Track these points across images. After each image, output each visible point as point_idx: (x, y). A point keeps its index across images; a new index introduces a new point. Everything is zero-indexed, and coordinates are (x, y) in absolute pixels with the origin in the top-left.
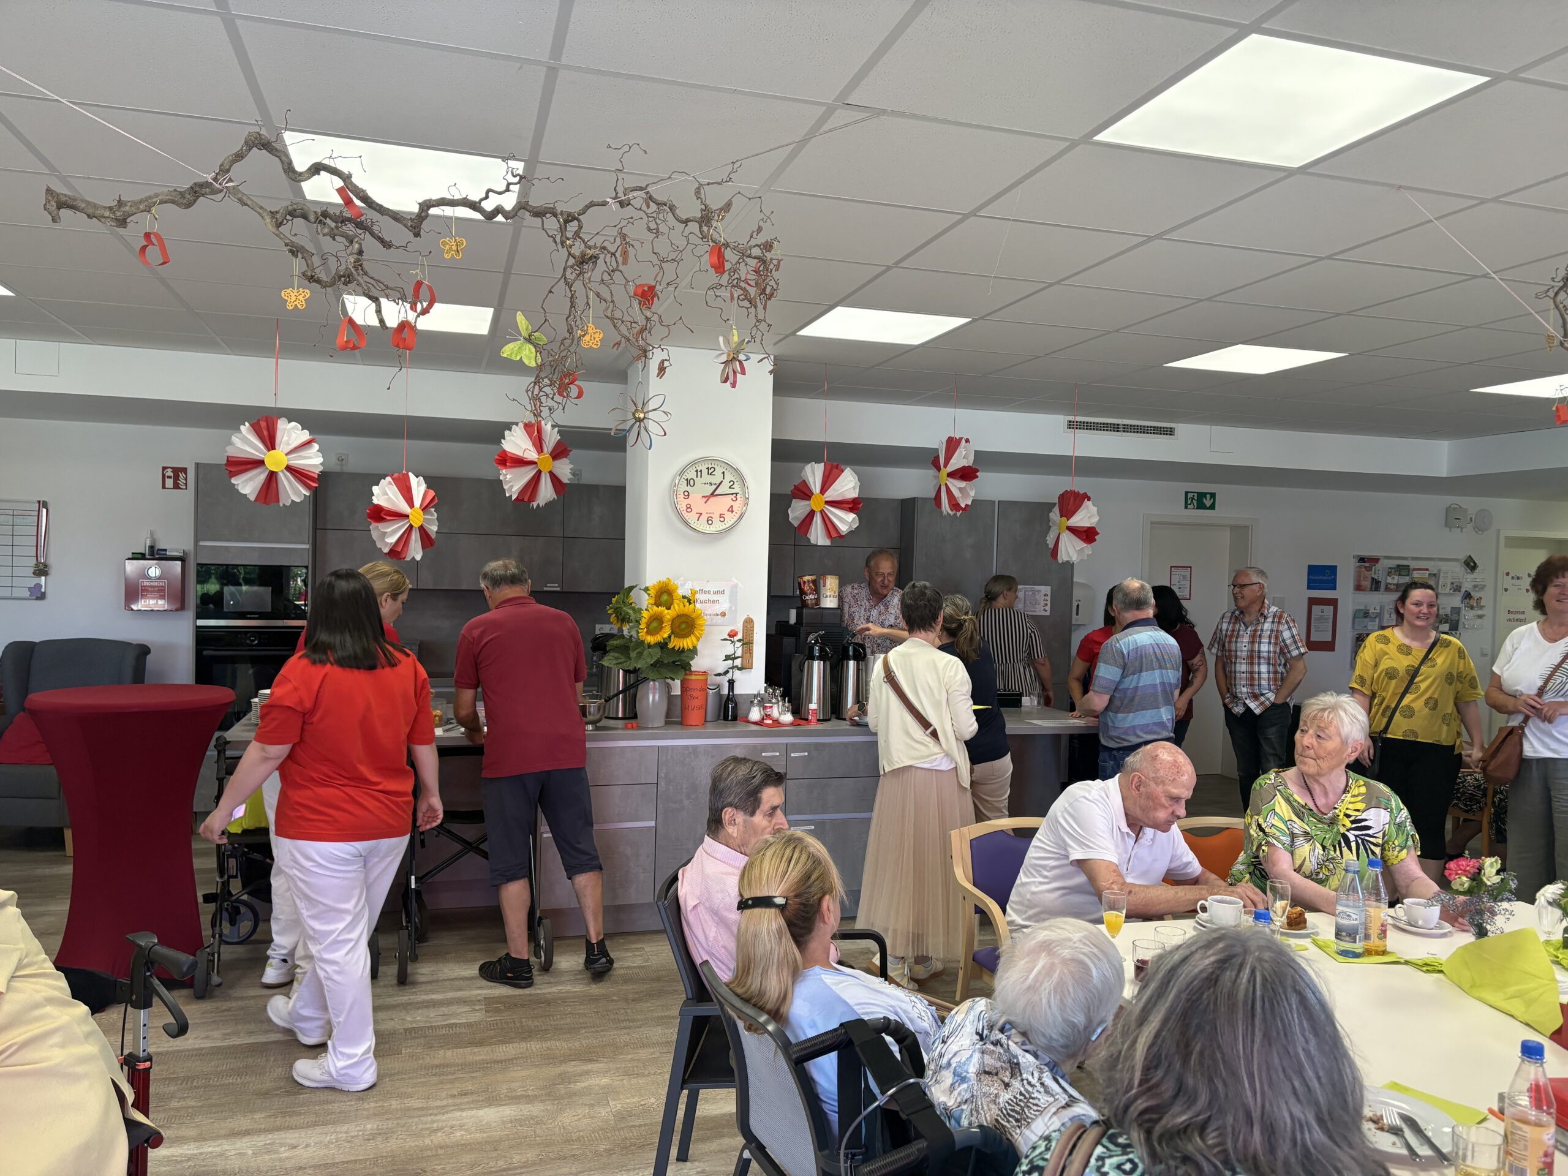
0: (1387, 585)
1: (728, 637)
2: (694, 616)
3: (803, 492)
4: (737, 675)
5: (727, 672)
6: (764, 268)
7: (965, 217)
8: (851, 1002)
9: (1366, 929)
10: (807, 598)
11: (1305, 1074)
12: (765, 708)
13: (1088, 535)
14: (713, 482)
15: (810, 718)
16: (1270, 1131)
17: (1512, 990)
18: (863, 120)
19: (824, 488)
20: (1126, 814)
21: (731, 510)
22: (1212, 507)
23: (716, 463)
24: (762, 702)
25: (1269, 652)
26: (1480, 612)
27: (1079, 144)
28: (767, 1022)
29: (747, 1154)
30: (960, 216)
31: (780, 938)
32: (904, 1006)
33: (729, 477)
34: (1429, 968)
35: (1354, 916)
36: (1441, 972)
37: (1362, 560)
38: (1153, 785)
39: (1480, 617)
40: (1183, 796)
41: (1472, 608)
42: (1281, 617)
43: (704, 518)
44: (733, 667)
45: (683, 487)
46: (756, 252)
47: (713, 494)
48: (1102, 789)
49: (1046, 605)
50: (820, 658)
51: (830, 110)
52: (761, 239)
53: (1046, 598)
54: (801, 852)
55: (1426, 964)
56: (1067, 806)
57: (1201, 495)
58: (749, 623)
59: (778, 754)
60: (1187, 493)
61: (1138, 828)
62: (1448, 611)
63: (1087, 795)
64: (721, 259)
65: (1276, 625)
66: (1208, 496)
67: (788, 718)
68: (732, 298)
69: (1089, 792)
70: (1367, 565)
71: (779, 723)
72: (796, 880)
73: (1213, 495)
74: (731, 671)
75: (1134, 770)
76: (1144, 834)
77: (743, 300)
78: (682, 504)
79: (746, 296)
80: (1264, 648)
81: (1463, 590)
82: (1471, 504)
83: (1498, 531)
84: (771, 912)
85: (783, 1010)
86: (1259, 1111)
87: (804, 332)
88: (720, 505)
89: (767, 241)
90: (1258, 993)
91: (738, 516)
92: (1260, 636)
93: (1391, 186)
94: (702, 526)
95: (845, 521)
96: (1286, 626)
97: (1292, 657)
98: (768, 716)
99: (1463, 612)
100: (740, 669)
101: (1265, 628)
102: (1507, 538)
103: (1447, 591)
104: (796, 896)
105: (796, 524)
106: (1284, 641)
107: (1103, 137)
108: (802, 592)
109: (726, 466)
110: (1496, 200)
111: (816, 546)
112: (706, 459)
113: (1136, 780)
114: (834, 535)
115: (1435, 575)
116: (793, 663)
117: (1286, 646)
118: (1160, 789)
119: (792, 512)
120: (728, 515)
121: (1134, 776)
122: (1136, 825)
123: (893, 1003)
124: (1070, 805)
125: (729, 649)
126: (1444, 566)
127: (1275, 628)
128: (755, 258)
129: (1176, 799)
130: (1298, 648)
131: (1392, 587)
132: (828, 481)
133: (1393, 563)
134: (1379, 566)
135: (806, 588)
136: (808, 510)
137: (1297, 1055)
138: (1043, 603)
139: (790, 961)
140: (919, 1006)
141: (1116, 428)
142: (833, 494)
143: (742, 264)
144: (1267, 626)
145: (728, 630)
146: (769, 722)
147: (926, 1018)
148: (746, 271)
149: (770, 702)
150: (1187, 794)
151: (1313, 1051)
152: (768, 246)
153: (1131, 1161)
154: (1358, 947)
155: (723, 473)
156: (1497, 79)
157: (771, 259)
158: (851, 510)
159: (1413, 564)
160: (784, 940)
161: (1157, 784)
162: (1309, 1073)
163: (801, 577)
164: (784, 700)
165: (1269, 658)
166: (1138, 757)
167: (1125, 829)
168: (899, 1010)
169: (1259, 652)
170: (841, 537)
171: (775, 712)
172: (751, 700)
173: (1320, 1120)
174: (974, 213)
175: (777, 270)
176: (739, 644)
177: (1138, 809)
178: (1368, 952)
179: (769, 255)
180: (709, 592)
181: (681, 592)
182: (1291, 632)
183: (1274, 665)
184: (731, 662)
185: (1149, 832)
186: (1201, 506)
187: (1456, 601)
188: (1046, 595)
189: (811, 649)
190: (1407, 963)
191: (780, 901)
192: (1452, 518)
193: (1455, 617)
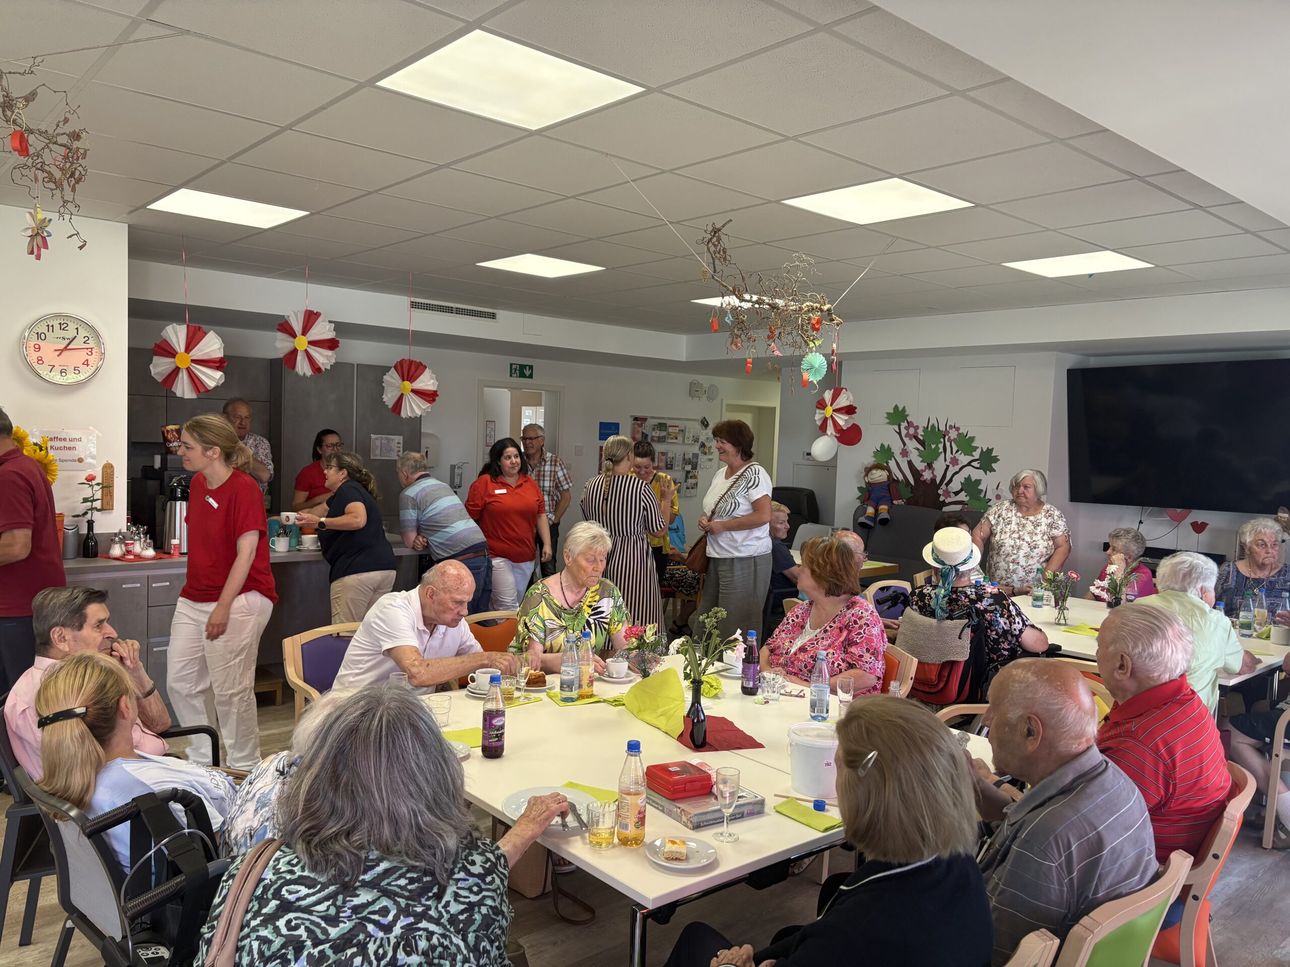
0: (652, 437)
1: (85, 482)
2: (45, 462)
3: (167, 351)
4: (97, 516)
5: (86, 513)
6: (72, 155)
7: (283, 130)
8: (148, 782)
9: (580, 681)
10: (171, 445)
11: (417, 779)
12: (126, 545)
13: (429, 396)
14: (67, 337)
15: (172, 552)
16: (394, 821)
17: (660, 711)
18: (166, 36)
19: (189, 348)
20: (424, 616)
21: (86, 363)
22: (531, 376)
23: (69, 319)
24: (123, 539)
25: (550, 487)
26: (710, 457)
27: (365, 86)
28: (70, 809)
29: (69, 924)
30: (278, 128)
31: (83, 742)
32: (202, 780)
33: (83, 333)
34: (617, 703)
35: (571, 673)
36: (624, 705)
37: (636, 419)
38: (442, 594)
39: (710, 460)
40: (465, 600)
41: (705, 454)
42: (556, 461)
43: (58, 369)
44: (92, 509)
45: (34, 340)
46: (63, 140)
47: (66, 349)
48: (406, 598)
49: (399, 451)
50: (183, 499)
51: (135, 24)
52: (68, 129)
53: (399, 445)
54: (93, 667)
55: (615, 701)
56: (378, 612)
57: (522, 367)
58: (108, 470)
59: (139, 585)
60: (511, 365)
61: (433, 626)
62: (691, 456)
63: (393, 603)
64: (24, 144)
65: (553, 467)
66: (528, 368)
67: (150, 552)
68: (36, 180)
69: (395, 600)
70: (639, 422)
71: (141, 558)
72: (93, 690)
73: (531, 367)
74: (90, 512)
75: (429, 584)
76: (437, 629)
77: (48, 182)
78: (33, 357)
79: (51, 178)
80: (547, 484)
81: (700, 441)
82: (705, 380)
83: (722, 400)
84: (74, 721)
85: (87, 799)
86: (386, 811)
87: (154, 206)
88: (75, 358)
89: (74, 132)
90: (384, 733)
91: (93, 369)
92: (544, 476)
93: (602, 153)
94: (56, 378)
95: (212, 378)
96: (560, 468)
97: (563, 490)
98: (129, 552)
99: (700, 457)
100: (98, 510)
101: (546, 469)
102: (727, 405)
103: (690, 442)
104: (95, 704)
105: (159, 379)
106: (558, 478)
107: (382, 83)
108: (166, 440)
109: (80, 323)
110: (671, 171)
111: (182, 399)
112: (57, 316)
113: (430, 591)
114: (202, 390)
115: (682, 430)
116: (157, 503)
117: (560, 482)
118: (448, 596)
119: (154, 367)
120: (83, 368)
121: (429, 588)
122: (430, 623)
123: (190, 778)
124: (381, 611)
125: (88, 493)
126: (689, 424)
127: (553, 469)
128: (61, 145)
129: (461, 603)
130: (568, 483)
131: (656, 439)
132: (191, 343)
133: (656, 422)
134: (647, 423)
135: (169, 436)
136: (173, 367)
137: (411, 768)
138: (396, 450)
139: (93, 758)
140: (218, 778)
141: (450, 310)
142: (197, 353)
143: (47, 150)
144: (547, 468)
145: (84, 475)
146: (132, 557)
147: (222, 787)
148: (53, 157)
149: (132, 539)
150: (469, 598)
151: (423, 763)
152: (76, 136)
153: (297, 857)
154: (574, 694)
155: (77, 329)
156: (649, 90)
157: (78, 148)
158: (218, 368)
159: (669, 423)
160: (87, 742)
161: (445, 593)
162: (420, 778)
163: (164, 426)
164: (146, 536)
165: (550, 491)
166: (431, 573)
167: (422, 627)
168: (195, 783)
169: (544, 487)
170: (208, 391)
171: (137, 548)
172: (111, 539)
173: (429, 808)
174: (290, 127)
175: (84, 158)
176: (96, 488)
177: (433, 612)
178: (581, 697)
179: (76, 144)
180: (65, 439)
181: (32, 440)
182: (563, 472)
183: (552, 496)
184: (89, 504)
185: (442, 628)
186: (522, 375)
187: (696, 449)
188: (398, 443)
189: (173, 490)
190: (604, 701)
191: (81, 710)
192: (694, 390)
193: (694, 460)
